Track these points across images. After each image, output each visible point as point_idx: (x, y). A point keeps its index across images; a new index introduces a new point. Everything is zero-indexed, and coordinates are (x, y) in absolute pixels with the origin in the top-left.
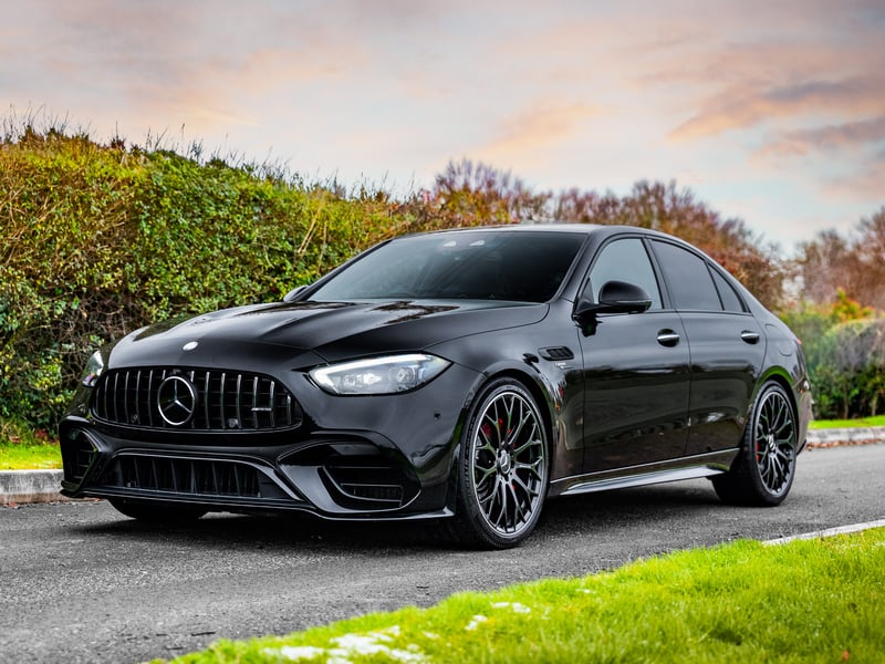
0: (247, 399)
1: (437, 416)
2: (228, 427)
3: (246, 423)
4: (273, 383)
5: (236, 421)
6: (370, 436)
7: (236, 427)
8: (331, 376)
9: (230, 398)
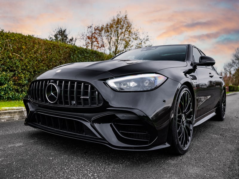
0: (79, 93)
1: (164, 101)
2: (71, 104)
3: (79, 103)
4: (90, 86)
5: (75, 102)
6: (135, 111)
7: (74, 105)
8: (116, 83)
9: (72, 92)
